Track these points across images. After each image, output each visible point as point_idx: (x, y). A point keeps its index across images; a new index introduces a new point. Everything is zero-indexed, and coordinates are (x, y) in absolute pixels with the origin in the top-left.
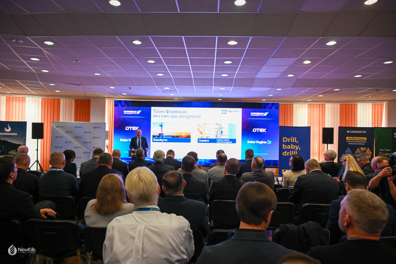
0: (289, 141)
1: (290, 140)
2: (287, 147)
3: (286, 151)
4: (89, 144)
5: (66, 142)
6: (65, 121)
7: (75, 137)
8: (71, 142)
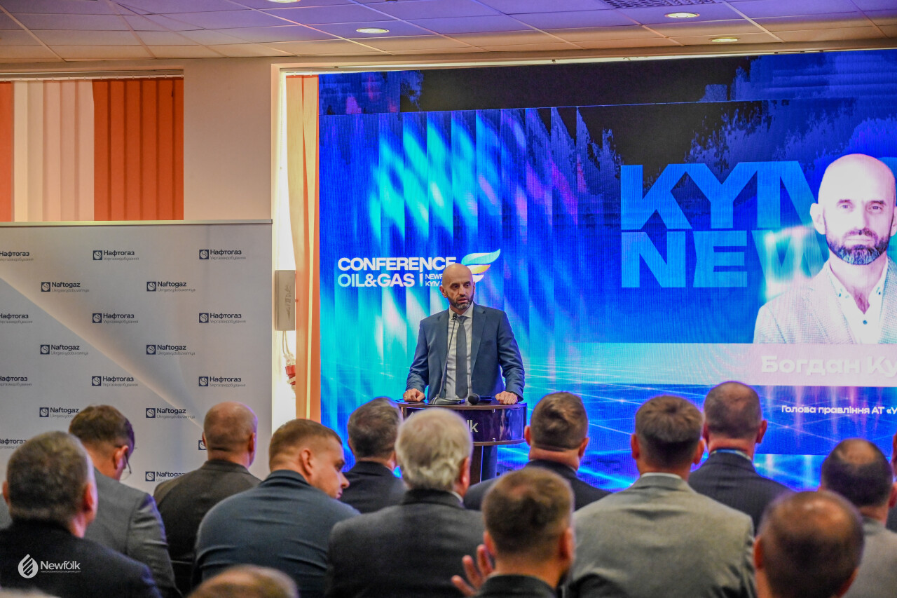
4: (176, 358)
5: (46, 349)
6: (45, 218)
7: (98, 318)
8: (71, 348)
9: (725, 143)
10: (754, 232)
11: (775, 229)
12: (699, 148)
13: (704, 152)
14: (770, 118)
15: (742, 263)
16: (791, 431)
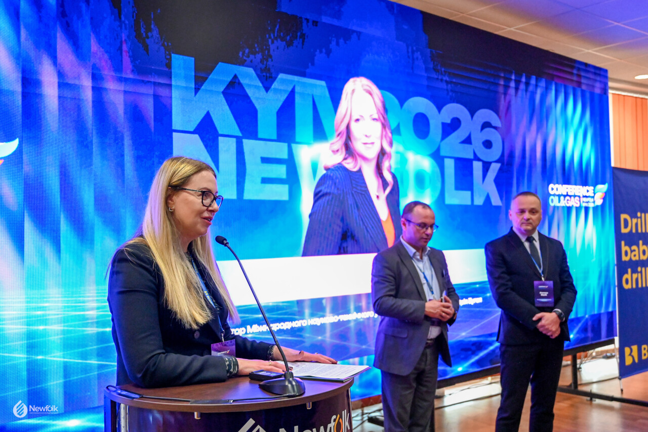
0: (634, 231)
1: (637, 224)
2: (632, 251)
3: (629, 270)
9: (269, 51)
10: (294, 146)
11: (308, 144)
12: (247, 51)
13: (252, 57)
14: (304, 34)
15: (284, 176)
16: (323, 341)
